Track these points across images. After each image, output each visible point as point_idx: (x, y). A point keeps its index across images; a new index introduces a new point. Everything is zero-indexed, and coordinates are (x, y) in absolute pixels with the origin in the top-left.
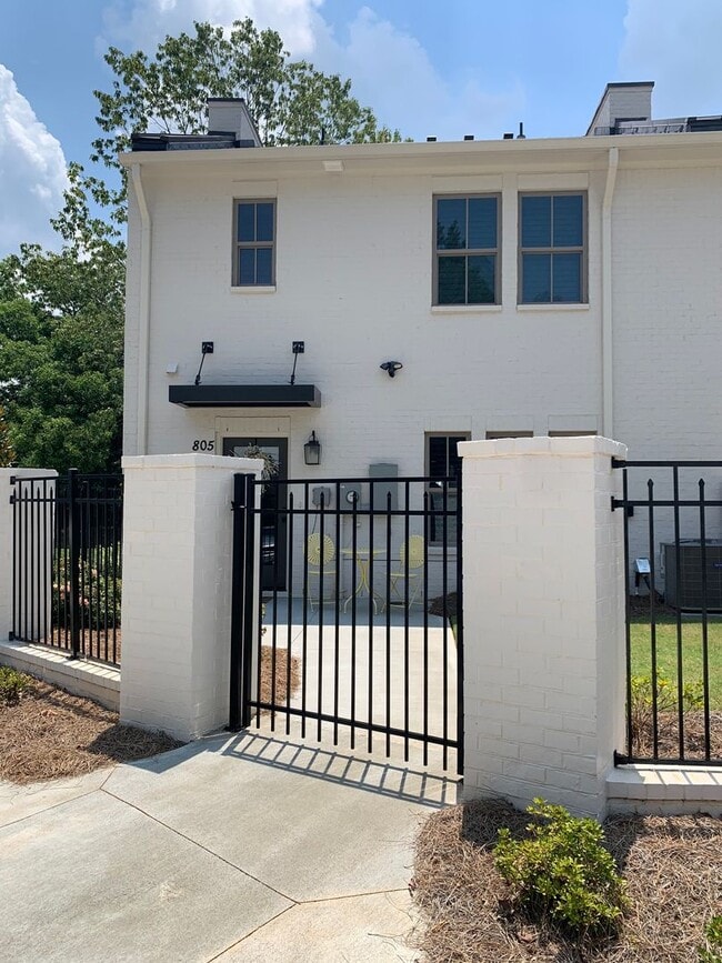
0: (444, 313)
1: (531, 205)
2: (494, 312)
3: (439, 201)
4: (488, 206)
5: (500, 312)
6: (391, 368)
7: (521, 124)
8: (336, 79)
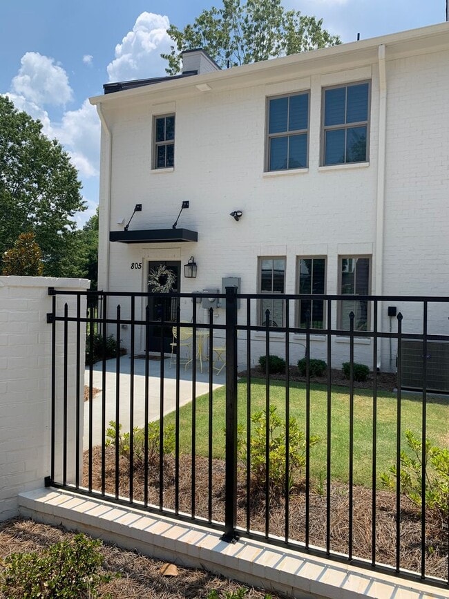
0: (271, 177)
1: (331, 95)
2: (304, 173)
3: (271, 101)
4: (301, 101)
5: (307, 173)
6: (237, 216)
7: (359, 34)
8: (313, 19)
